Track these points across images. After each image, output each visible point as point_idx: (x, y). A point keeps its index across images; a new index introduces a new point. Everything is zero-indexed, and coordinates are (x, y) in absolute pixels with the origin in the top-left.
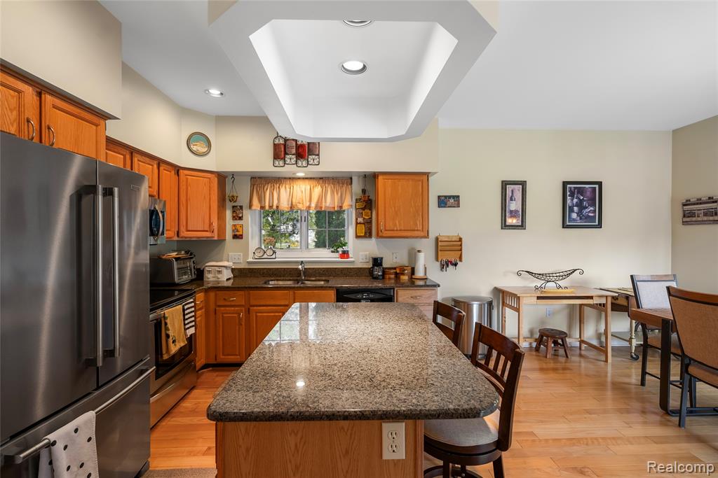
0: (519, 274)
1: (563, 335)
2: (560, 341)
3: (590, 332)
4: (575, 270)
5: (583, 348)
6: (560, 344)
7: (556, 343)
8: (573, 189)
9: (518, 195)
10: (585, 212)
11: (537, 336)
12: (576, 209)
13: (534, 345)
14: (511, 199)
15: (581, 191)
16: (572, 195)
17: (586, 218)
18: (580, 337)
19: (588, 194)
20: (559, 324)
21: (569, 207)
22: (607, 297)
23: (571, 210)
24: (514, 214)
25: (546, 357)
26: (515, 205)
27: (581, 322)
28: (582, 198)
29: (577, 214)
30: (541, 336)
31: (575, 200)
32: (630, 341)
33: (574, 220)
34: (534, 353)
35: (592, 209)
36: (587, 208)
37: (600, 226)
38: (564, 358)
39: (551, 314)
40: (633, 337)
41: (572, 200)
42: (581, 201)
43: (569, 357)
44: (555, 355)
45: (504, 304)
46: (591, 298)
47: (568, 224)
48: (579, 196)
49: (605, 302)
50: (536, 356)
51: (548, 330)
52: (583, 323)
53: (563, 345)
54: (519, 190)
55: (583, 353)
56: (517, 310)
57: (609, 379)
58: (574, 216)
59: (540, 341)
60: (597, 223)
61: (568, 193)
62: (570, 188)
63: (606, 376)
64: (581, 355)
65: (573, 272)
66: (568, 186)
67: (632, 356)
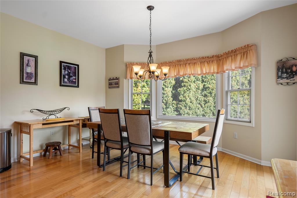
0: (31, 112)
1: (58, 144)
2: (57, 148)
3: (73, 140)
4: (65, 108)
5: (70, 149)
6: (58, 149)
7: (55, 149)
8: (65, 66)
9: (32, 63)
10: (71, 78)
11: (44, 148)
12: (67, 77)
13: (43, 153)
14: (27, 65)
15: (69, 68)
16: (65, 69)
17: (72, 82)
18: (69, 143)
19: (73, 70)
20: (58, 138)
21: (63, 75)
22: (80, 120)
23: (64, 77)
24: (29, 75)
25: (49, 158)
26: (30, 70)
27: (69, 135)
28: (70, 71)
29: (68, 79)
30: (47, 147)
31: (66, 72)
32: (90, 140)
33: (66, 82)
34: (43, 158)
35: (74, 77)
36: (72, 77)
37: (78, 86)
38: (60, 156)
39: (54, 134)
40: (91, 138)
41: (65, 72)
42: (69, 73)
43: (62, 155)
44: (55, 156)
45: (21, 132)
46: (72, 121)
47: (63, 84)
48: (68, 70)
49: (79, 123)
50: (44, 159)
51: (51, 143)
52: (70, 136)
53: (59, 149)
54: (33, 61)
55: (70, 151)
56: (29, 133)
57: (81, 159)
58: (66, 80)
59: (46, 150)
60: (77, 85)
61: (63, 68)
62: (64, 65)
63: (80, 159)
64: (69, 152)
65: (64, 109)
66: (63, 64)
67: (90, 147)
